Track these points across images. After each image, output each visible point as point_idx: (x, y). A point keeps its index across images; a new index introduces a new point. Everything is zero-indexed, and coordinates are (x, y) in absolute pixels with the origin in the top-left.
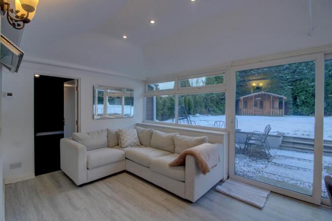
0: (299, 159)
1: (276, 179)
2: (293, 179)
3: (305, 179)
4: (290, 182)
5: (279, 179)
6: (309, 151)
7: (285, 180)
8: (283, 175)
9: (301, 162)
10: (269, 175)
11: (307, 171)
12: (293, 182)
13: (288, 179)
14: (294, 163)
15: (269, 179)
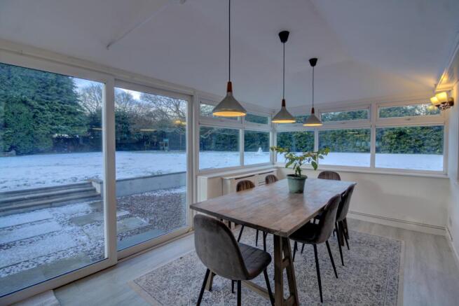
0: (32, 224)
1: (24, 269)
2: (49, 256)
3: (64, 247)
4: (49, 261)
5: (31, 267)
6: (35, 208)
7: (40, 262)
8: (32, 257)
9: (37, 226)
10: (7, 270)
11: (55, 235)
12: (52, 259)
13: (43, 259)
14: (30, 232)
15: (13, 276)
